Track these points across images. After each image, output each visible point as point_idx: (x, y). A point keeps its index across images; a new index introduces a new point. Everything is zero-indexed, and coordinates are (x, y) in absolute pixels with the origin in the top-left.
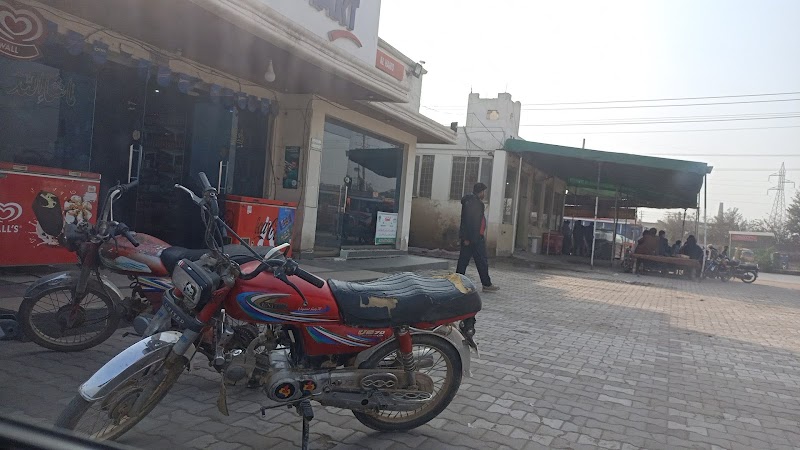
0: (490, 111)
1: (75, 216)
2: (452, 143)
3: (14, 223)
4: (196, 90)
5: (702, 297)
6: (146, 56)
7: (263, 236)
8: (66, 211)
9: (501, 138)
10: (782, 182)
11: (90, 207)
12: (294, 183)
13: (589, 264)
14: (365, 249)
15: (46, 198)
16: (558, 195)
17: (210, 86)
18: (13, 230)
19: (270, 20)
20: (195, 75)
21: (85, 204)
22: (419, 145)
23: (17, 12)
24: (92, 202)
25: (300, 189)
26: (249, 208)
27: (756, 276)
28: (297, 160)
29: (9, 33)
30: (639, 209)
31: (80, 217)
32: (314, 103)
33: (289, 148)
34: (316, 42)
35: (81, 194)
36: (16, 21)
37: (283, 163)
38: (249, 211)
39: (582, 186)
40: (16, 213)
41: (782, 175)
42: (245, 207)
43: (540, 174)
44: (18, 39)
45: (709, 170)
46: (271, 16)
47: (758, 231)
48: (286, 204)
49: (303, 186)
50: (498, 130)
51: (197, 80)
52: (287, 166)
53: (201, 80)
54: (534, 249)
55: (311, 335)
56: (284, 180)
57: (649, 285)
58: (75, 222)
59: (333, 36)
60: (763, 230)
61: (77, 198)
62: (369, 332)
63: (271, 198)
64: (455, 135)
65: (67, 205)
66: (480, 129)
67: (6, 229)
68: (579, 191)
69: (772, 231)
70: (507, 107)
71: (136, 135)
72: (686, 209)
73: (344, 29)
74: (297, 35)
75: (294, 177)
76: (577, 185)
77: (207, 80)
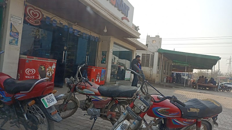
0: (153, 41)
1: (49, 73)
2: (147, 50)
3: (33, 75)
4: (79, 34)
5: (225, 97)
6: (67, 24)
7: (97, 78)
8: (47, 71)
9: (156, 49)
10: (230, 62)
11: (53, 70)
12: (105, 62)
13: (184, 86)
14: (122, 82)
15: (42, 67)
16: (170, 65)
17: (83, 33)
18: (32, 77)
19: (109, 14)
20: (79, 30)
21: (52, 69)
22: (137, 51)
23: (35, 11)
24: (54, 69)
25: (106, 64)
26: (94, 70)
27: (231, 90)
28: (106, 55)
29: (33, 17)
30: (194, 70)
31: (50, 73)
32: (111, 38)
33: (103, 51)
34: (119, 20)
35: (51, 66)
36: (35, 13)
37: (102, 56)
38: (94, 71)
39: (177, 62)
40: (34, 72)
41: (230, 59)
42: (93, 69)
43: (166, 59)
44: (35, 19)
45: (220, 59)
46: (109, 13)
47: (226, 76)
48: (103, 69)
49: (107, 63)
50: (155, 46)
51: (80, 32)
52: (102, 57)
53: (81, 32)
54: (165, 81)
55: (173, 122)
56: (101, 61)
57: (205, 93)
58: (49, 75)
59: (123, 18)
60: (228, 76)
61: (50, 67)
62: (190, 120)
63: (98, 66)
64: (147, 48)
65: (47, 69)
66: (150, 46)
67: (31, 77)
68: (177, 64)
69: (230, 76)
70: (158, 39)
71: (65, 48)
72: (208, 70)
73: (125, 16)
74: (115, 18)
75: (104, 60)
76: (175, 62)
77: (82, 32)
